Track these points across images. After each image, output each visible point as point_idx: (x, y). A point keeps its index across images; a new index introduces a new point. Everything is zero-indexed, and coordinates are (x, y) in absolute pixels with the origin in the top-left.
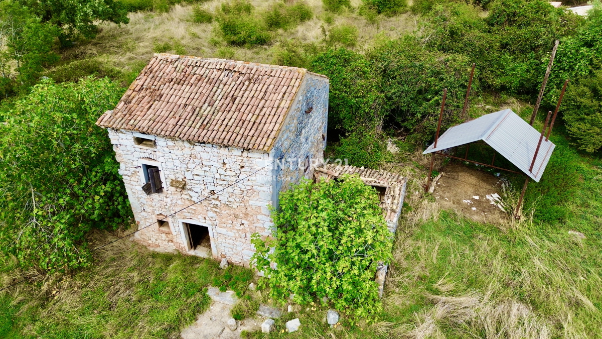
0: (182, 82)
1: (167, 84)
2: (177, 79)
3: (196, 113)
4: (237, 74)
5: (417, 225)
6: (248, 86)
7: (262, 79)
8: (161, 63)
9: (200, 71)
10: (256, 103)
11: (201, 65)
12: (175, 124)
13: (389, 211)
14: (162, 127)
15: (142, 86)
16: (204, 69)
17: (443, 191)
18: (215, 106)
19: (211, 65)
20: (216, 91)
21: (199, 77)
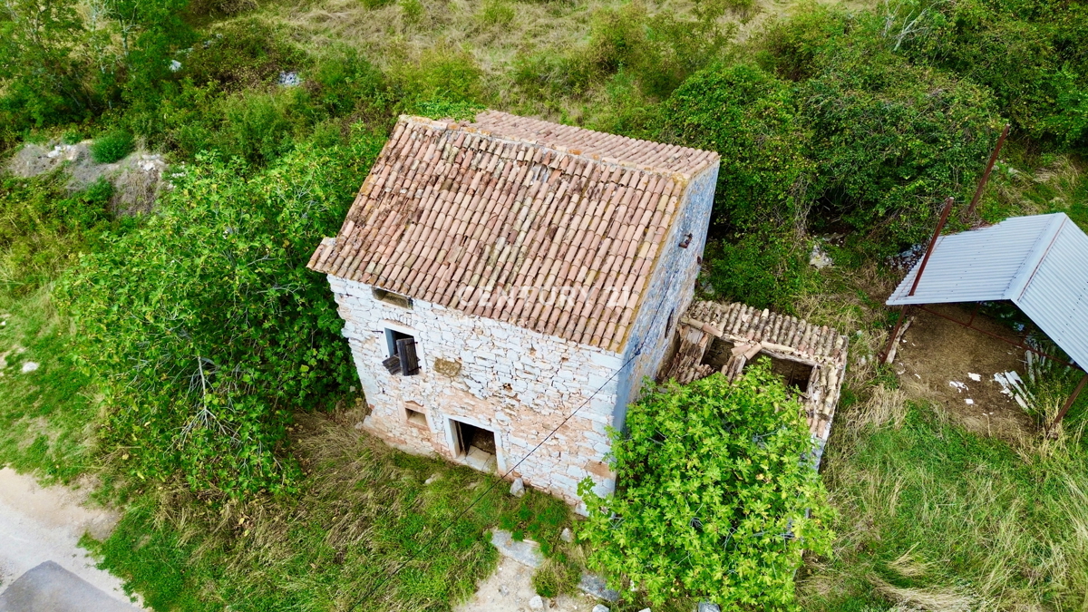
0: (455, 185)
1: (429, 188)
2: (446, 177)
3: (485, 257)
4: (557, 175)
5: (861, 435)
6: (578, 205)
7: (604, 190)
8: (413, 136)
9: (488, 164)
10: (594, 246)
11: (490, 150)
12: (448, 279)
13: (816, 417)
14: (426, 283)
15: (383, 187)
16: (495, 158)
17: (912, 358)
18: (518, 244)
19: (507, 150)
20: (520, 209)
21: (486, 178)
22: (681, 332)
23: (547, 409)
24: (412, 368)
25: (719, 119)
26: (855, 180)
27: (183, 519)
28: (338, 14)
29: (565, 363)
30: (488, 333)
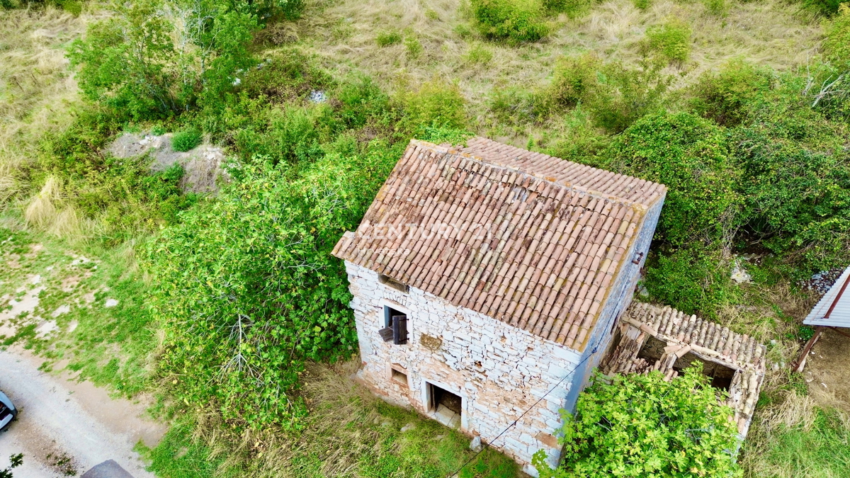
0: (451, 198)
1: (430, 199)
2: (444, 191)
3: (471, 258)
4: (534, 196)
6: (550, 222)
7: (573, 212)
8: (420, 157)
9: (479, 183)
10: (563, 257)
11: (480, 172)
12: (441, 274)
13: (737, 415)
14: (422, 276)
15: (394, 195)
16: (484, 179)
17: (820, 369)
18: (499, 250)
19: (494, 173)
20: (502, 222)
21: (476, 194)
22: (621, 329)
23: (509, 386)
24: (402, 339)
25: (663, 155)
26: (777, 213)
27: (214, 438)
28: (358, 49)
29: (530, 352)
30: (468, 320)
